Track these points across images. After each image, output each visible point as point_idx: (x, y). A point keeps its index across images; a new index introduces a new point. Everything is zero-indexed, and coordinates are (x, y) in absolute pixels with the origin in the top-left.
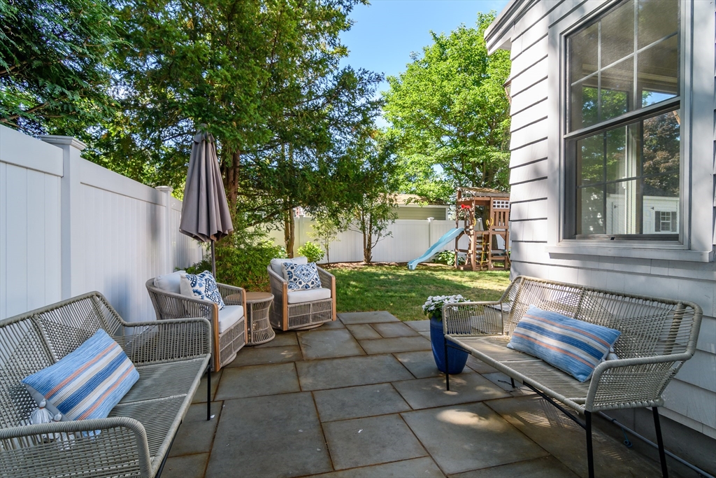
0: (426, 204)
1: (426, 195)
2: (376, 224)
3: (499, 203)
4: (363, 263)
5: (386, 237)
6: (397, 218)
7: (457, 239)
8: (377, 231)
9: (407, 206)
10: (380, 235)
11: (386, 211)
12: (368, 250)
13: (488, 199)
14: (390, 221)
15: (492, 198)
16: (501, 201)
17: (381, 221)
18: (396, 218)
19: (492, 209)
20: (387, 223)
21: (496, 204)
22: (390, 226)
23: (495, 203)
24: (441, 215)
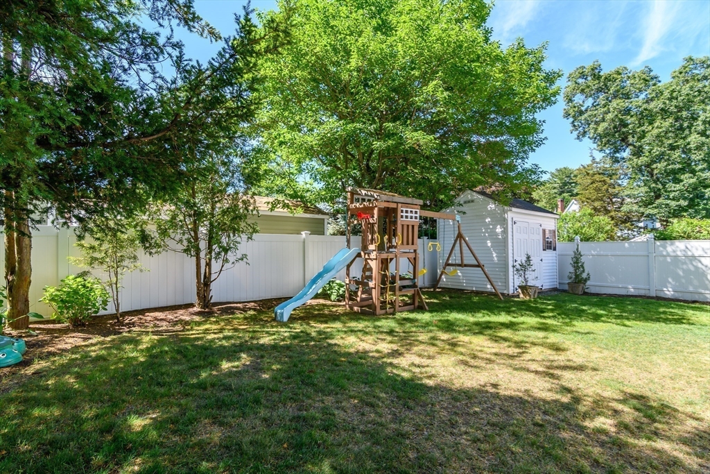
0: (300, 213)
1: (302, 197)
2: (219, 242)
3: (407, 212)
4: (197, 309)
5: (237, 264)
6: (257, 232)
7: (348, 266)
8: (219, 253)
9: (273, 213)
10: (226, 261)
11: (238, 218)
12: (205, 284)
13: (394, 206)
14: (244, 236)
15: (400, 205)
16: (409, 210)
17: (229, 236)
18: (255, 231)
19: (400, 221)
20: (238, 239)
21: (404, 214)
22: (244, 245)
23: (402, 211)
24: (317, 228)
